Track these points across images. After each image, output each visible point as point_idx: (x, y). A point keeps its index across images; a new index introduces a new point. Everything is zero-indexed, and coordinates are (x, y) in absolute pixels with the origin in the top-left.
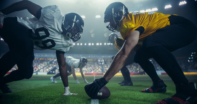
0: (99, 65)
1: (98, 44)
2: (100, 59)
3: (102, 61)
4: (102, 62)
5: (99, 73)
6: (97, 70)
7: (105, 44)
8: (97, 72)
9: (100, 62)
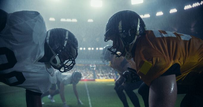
0: (90, 70)
1: (89, 49)
2: (92, 64)
3: (94, 66)
4: (93, 68)
5: (91, 79)
6: (89, 76)
7: (97, 49)
8: (89, 78)
9: (92, 67)
